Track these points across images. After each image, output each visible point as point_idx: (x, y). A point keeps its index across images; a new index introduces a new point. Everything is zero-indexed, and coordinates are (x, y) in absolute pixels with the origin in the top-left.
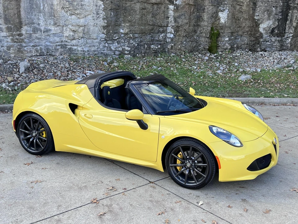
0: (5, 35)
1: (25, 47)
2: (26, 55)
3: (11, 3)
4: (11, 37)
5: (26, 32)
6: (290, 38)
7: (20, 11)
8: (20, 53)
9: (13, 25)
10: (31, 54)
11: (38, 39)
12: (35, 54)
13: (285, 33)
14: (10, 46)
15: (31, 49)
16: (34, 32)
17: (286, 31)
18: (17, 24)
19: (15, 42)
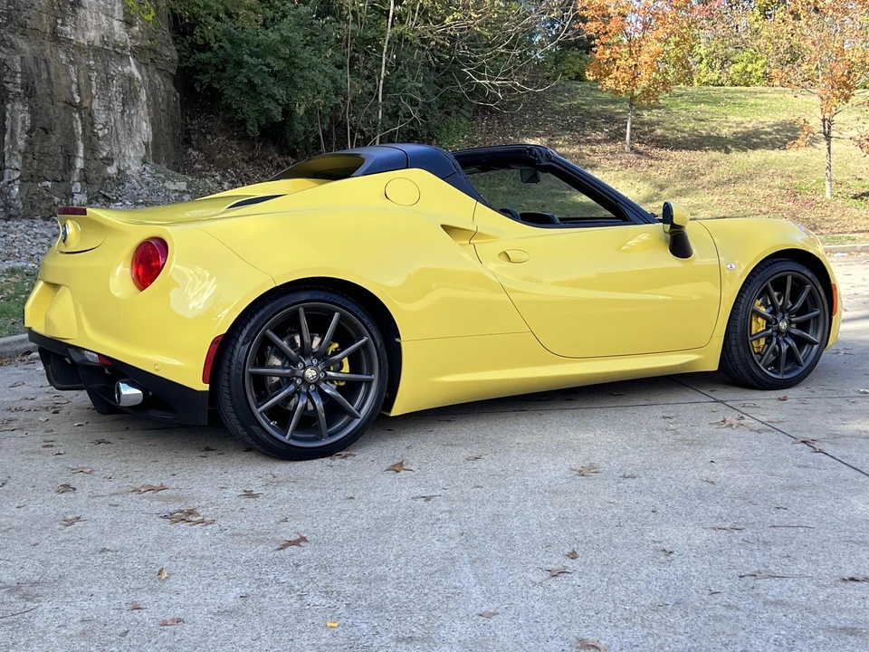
6: (16, 182)
13: (5, 168)
17: (7, 164)
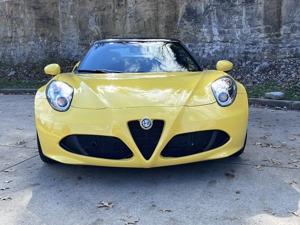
0: (263, 37)
1: (281, 48)
2: (279, 56)
3: (272, 2)
4: (269, 38)
5: (284, 32)
7: (280, 10)
8: (273, 54)
9: (272, 26)
10: (285, 56)
11: (297, 39)
12: (289, 56)
14: (266, 47)
15: (286, 50)
16: (292, 31)
18: (275, 24)
19: (272, 43)
